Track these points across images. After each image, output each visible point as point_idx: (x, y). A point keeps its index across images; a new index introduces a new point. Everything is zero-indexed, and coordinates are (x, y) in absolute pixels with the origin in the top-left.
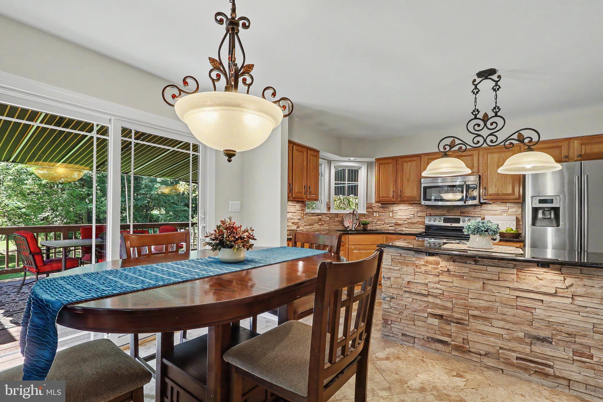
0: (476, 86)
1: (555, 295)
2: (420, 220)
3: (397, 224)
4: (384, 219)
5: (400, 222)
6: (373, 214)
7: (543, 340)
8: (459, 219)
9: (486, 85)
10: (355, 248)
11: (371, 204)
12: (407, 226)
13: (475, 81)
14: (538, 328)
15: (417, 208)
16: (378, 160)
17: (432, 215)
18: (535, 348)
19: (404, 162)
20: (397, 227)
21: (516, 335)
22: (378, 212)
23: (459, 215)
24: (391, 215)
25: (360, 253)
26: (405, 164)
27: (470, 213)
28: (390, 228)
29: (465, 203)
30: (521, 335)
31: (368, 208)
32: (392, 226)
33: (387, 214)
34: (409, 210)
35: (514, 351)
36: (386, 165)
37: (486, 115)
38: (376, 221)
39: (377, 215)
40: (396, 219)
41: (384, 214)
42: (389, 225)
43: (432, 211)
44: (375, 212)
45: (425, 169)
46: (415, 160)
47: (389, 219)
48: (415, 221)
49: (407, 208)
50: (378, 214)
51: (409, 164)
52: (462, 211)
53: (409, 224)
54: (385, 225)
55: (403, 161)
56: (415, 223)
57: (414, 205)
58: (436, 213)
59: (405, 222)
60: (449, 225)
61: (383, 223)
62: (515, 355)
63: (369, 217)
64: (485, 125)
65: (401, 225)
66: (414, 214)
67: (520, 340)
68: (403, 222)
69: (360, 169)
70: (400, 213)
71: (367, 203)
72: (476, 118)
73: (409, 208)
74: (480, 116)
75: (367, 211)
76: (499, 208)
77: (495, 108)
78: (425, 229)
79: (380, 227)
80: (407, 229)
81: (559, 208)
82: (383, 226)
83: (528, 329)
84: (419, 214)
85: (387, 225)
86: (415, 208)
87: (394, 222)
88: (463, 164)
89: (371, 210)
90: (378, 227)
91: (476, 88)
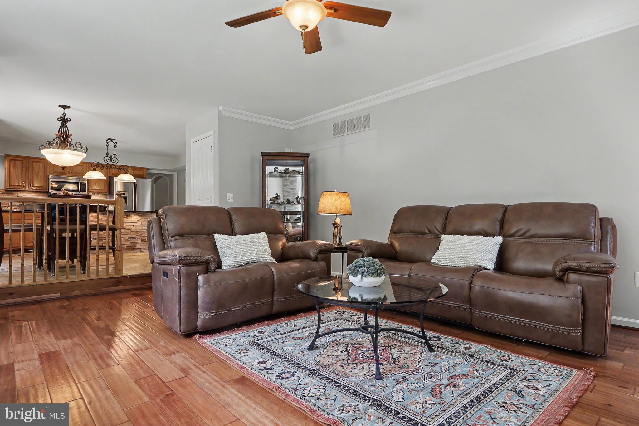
0: (107, 143)
1: (136, 223)
7: (134, 238)
9: (111, 144)
13: (107, 141)
14: (132, 235)
18: (131, 242)
19: (33, 162)
21: (126, 238)
29: (79, 193)
30: (127, 238)
35: (125, 245)
37: (111, 156)
45: (84, 175)
51: (38, 164)
57: (37, 193)
62: (126, 246)
64: (111, 160)
67: (127, 240)
72: (107, 156)
74: (109, 156)
77: (114, 154)
81: (127, 197)
83: (129, 235)
88: (102, 175)
91: (107, 144)
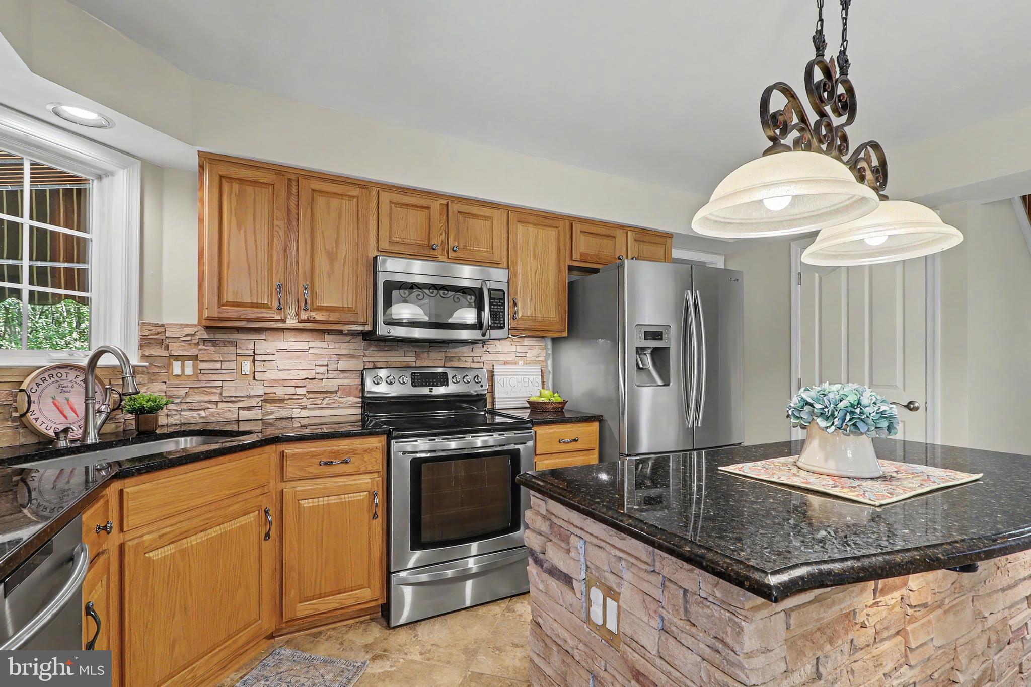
2: (346, 382)
3: (268, 399)
4: (219, 384)
5: (280, 392)
6: (169, 366)
8: (445, 375)
10: (161, 537)
11: (161, 329)
12: (305, 402)
15: (337, 345)
16: (208, 160)
17: (378, 365)
19: (315, 194)
20: (269, 407)
22: (195, 358)
23: (442, 366)
24: (247, 367)
25: (183, 552)
26: (321, 201)
27: (464, 359)
28: (245, 414)
29: (484, 334)
31: (145, 342)
32: (249, 408)
33: (233, 365)
34: (311, 351)
36: (250, 189)
38: (182, 392)
39: (189, 371)
40: (266, 383)
41: (218, 366)
42: (241, 404)
43: (381, 354)
44: (177, 358)
46: (354, 197)
47: (238, 383)
48: (332, 385)
49: (305, 346)
50: (194, 367)
51: (335, 203)
52: (449, 355)
53: (310, 396)
54: (221, 405)
55: (313, 190)
56: (331, 392)
57: (328, 337)
58: (389, 359)
59: (302, 391)
60: (425, 391)
61: (216, 398)
63: (152, 377)
65: (282, 400)
66: (327, 366)
68: (292, 390)
69: (107, 176)
70: (282, 362)
71: (142, 324)
73: (312, 345)
75: (144, 357)
76: (514, 348)
78: (362, 407)
79: (203, 413)
80: (305, 413)
81: (668, 349)
82: (213, 409)
84: (343, 365)
85: (230, 405)
86: (332, 345)
87: (261, 392)
89: (166, 354)
90: (195, 414)
